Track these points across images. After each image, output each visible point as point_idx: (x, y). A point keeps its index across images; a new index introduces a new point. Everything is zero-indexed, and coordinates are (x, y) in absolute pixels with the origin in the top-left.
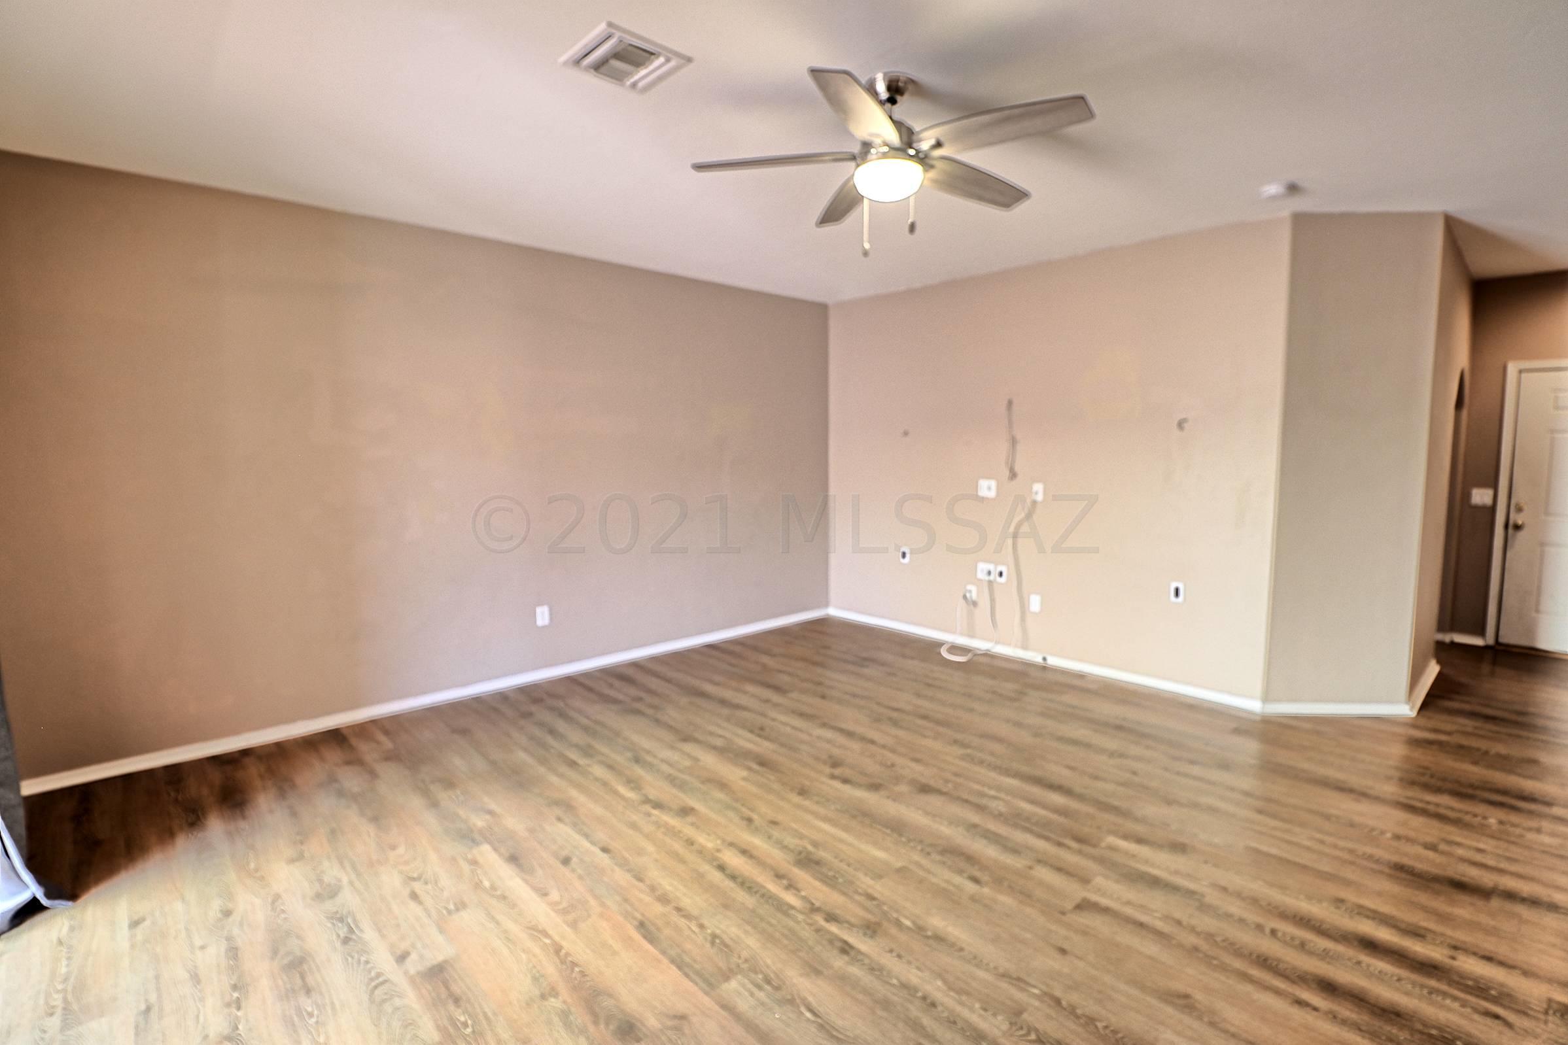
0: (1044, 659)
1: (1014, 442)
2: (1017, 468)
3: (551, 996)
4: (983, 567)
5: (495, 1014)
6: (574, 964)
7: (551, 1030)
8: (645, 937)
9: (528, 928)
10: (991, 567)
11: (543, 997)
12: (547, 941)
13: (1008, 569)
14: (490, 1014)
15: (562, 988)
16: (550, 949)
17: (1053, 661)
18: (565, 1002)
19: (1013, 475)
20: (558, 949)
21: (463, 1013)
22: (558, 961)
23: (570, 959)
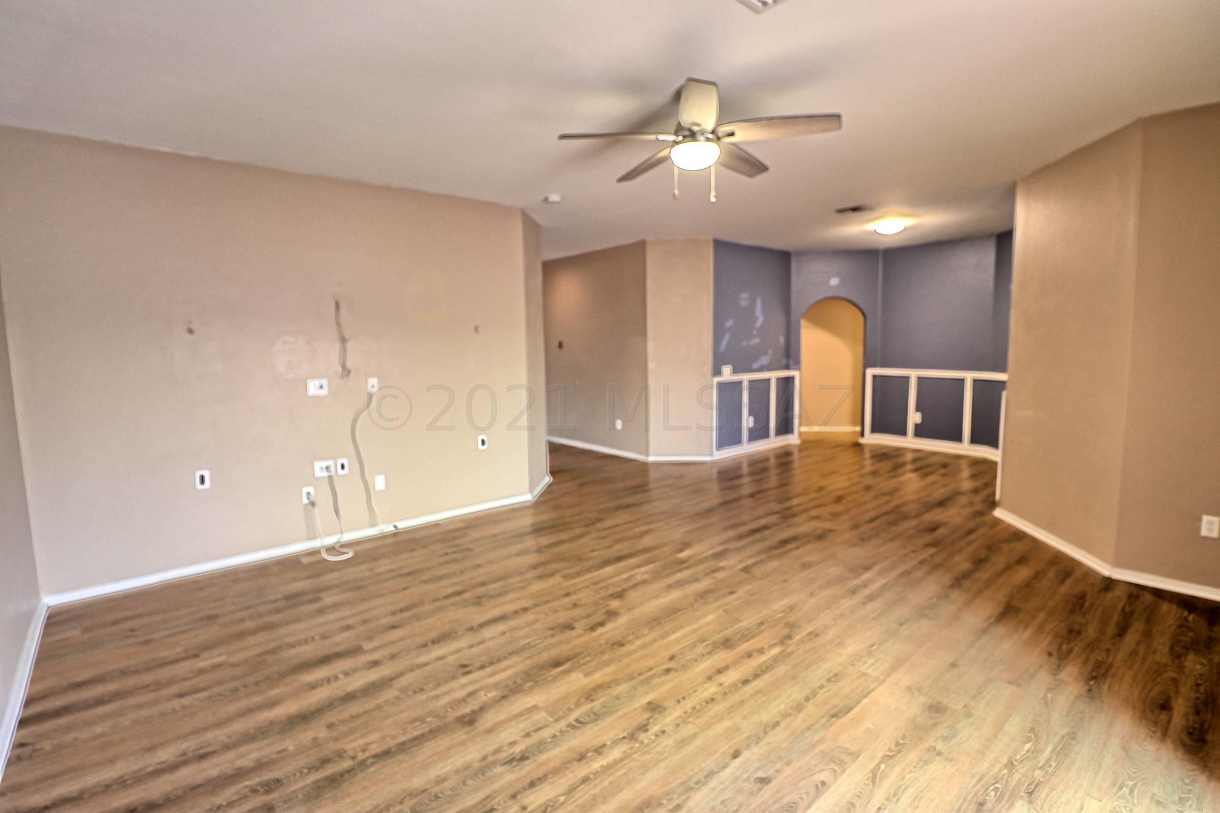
0: (395, 527)
1: (343, 340)
2: (349, 365)
3: (936, 750)
4: (318, 465)
5: (973, 776)
6: (897, 744)
7: (963, 742)
8: (848, 712)
9: (874, 783)
10: (330, 463)
11: (939, 754)
12: (883, 766)
13: (349, 461)
14: (976, 779)
15: (926, 745)
16: (890, 762)
17: (402, 525)
18: (936, 741)
19: (346, 372)
20: (888, 758)
21: (987, 795)
22: (899, 755)
23: (893, 748)
